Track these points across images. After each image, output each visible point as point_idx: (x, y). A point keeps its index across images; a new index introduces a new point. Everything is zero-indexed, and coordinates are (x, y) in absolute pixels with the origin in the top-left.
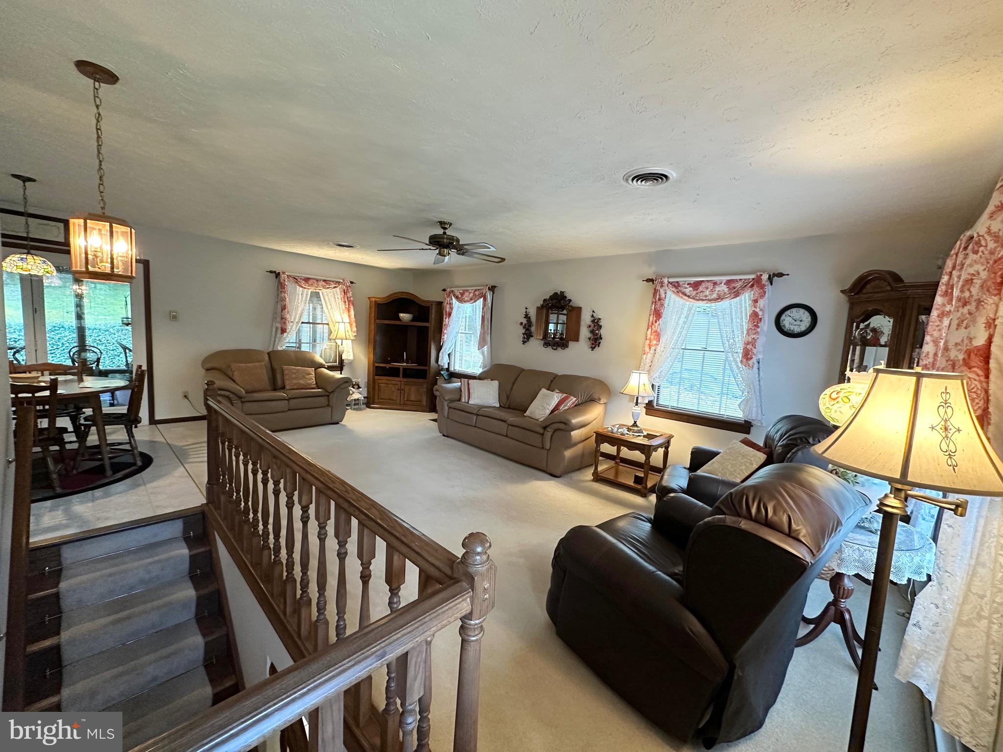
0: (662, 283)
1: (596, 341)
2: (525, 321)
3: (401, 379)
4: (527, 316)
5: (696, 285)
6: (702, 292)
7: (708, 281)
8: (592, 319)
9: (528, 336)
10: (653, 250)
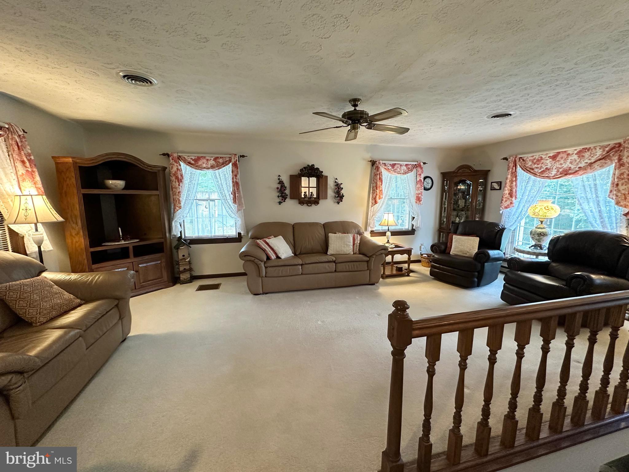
0: (380, 163)
1: (339, 197)
2: (279, 186)
3: (132, 259)
4: (281, 182)
5: (393, 166)
6: (396, 169)
7: (398, 164)
8: (336, 184)
9: (283, 197)
10: (369, 144)
